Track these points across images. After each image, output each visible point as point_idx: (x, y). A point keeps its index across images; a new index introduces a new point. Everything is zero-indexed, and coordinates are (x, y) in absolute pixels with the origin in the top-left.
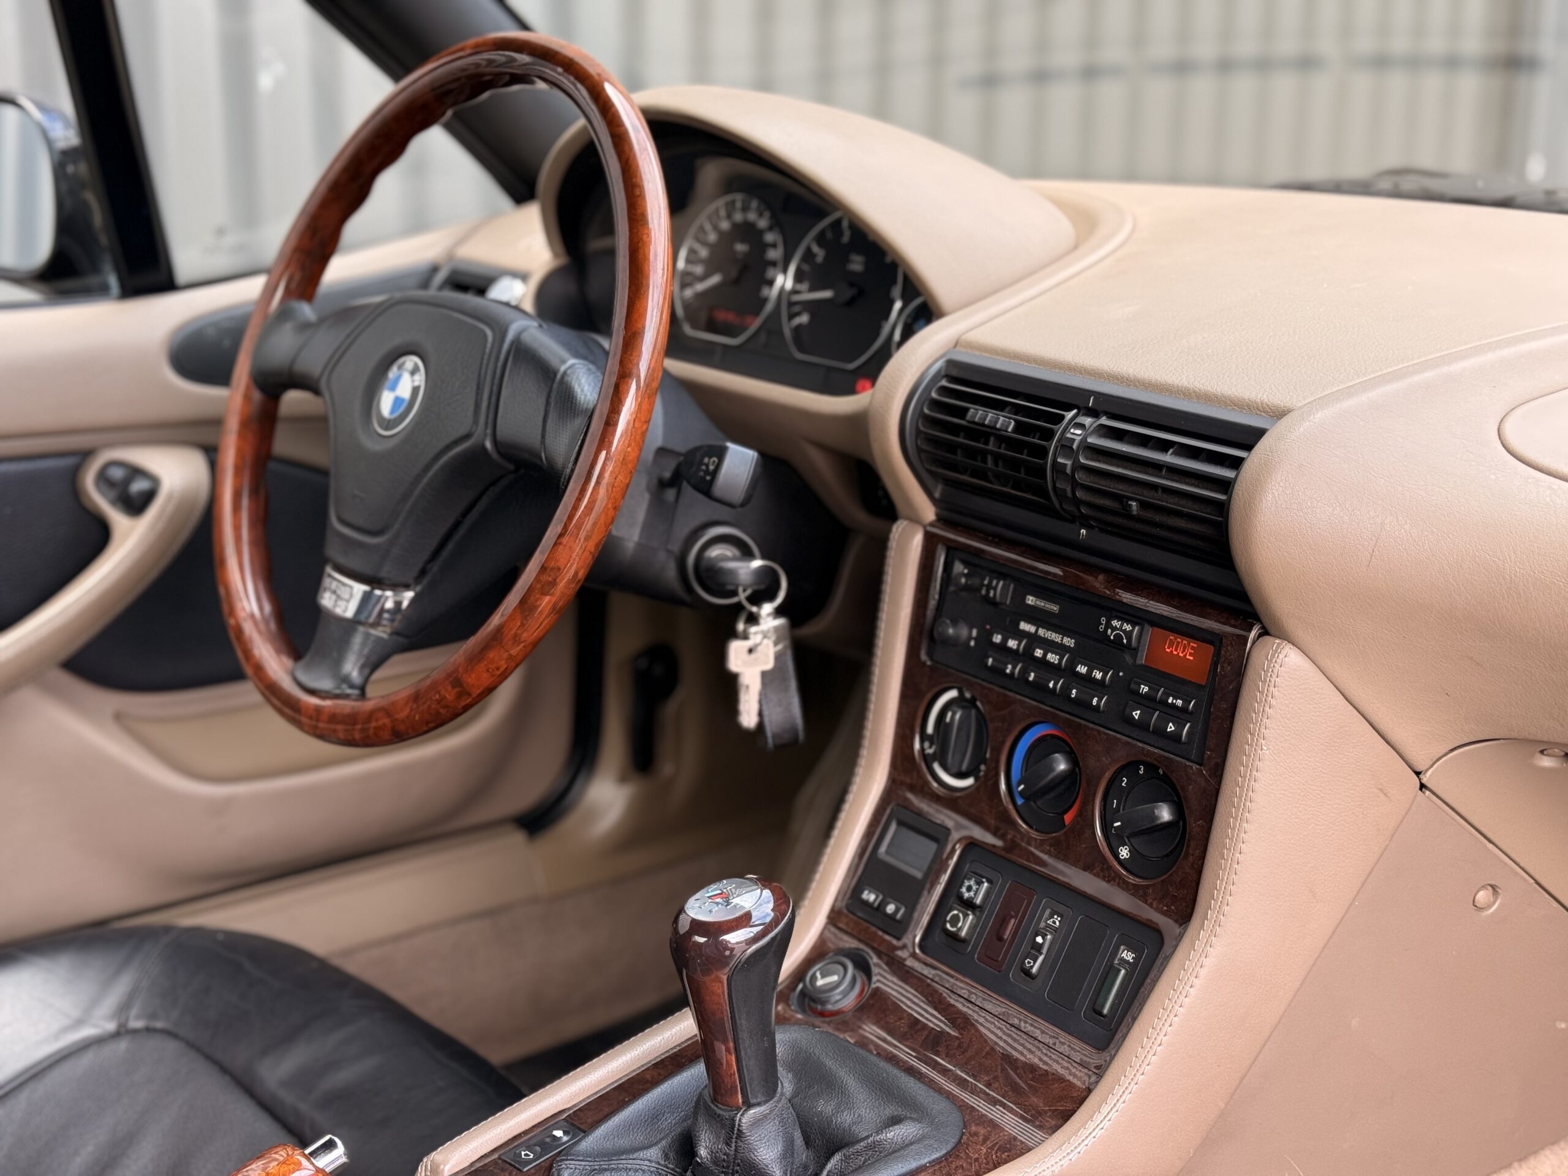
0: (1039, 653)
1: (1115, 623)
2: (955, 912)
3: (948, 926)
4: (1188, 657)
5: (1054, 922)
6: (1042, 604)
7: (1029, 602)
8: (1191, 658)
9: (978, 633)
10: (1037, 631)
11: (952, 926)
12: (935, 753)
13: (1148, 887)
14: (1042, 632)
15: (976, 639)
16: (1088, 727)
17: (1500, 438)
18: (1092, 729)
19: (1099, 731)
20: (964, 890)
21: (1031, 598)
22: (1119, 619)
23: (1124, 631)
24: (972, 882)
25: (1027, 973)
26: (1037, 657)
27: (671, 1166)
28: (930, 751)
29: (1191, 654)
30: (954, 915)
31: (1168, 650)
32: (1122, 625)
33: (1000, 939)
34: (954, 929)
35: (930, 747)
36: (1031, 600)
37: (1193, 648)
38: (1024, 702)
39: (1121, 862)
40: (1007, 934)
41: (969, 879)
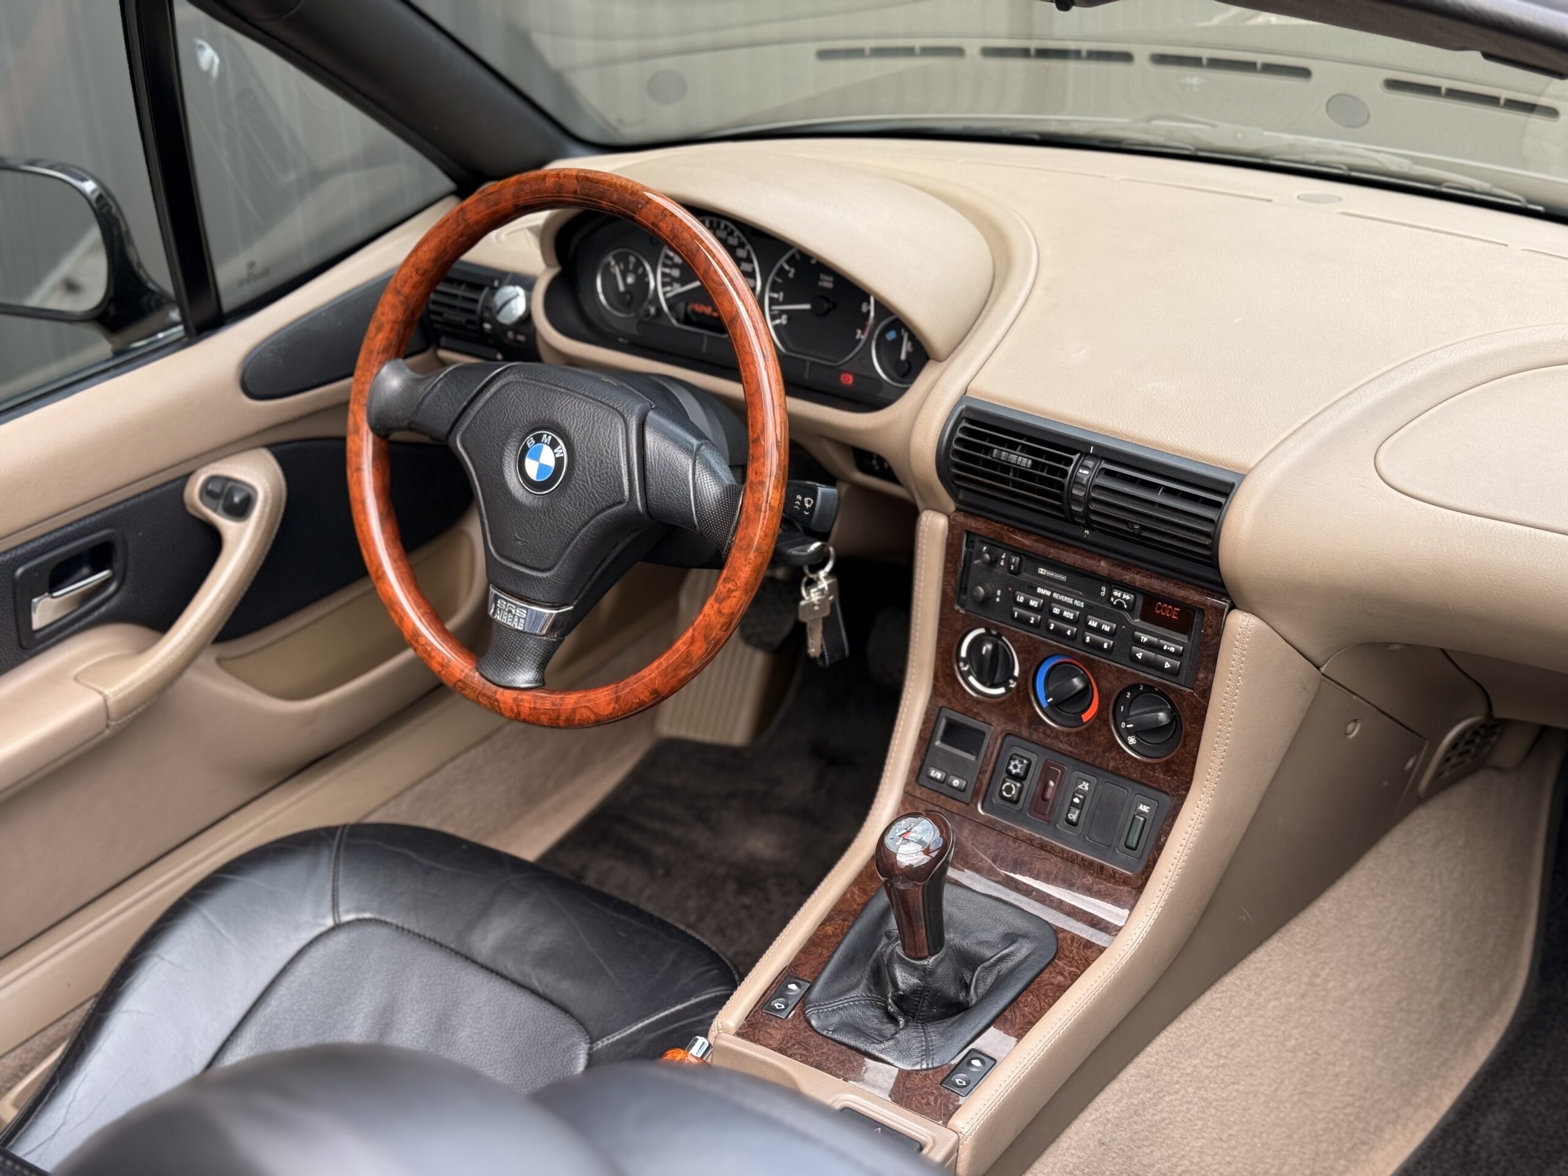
0: (1056, 611)
1: (1116, 593)
2: (1008, 784)
3: (1004, 793)
4: (1173, 617)
5: (1084, 787)
6: (1052, 574)
7: (1041, 572)
8: (1176, 618)
9: (1001, 593)
10: (1052, 594)
11: (1007, 793)
12: (969, 670)
13: (1155, 764)
14: (1055, 595)
15: (1000, 597)
16: (1101, 662)
17: (1377, 471)
18: (1104, 663)
19: (1109, 665)
20: (1011, 767)
21: (1042, 570)
22: (1119, 589)
23: (1125, 600)
24: (1017, 762)
25: (1070, 822)
26: (1055, 614)
27: (875, 996)
28: (966, 669)
29: (1175, 615)
30: (1007, 786)
31: (1158, 612)
32: (1122, 595)
33: (1045, 800)
34: (1009, 796)
35: (965, 666)
36: (1042, 571)
37: (1176, 611)
38: (1046, 643)
39: (1130, 747)
40: (1049, 794)
41: (1014, 760)
